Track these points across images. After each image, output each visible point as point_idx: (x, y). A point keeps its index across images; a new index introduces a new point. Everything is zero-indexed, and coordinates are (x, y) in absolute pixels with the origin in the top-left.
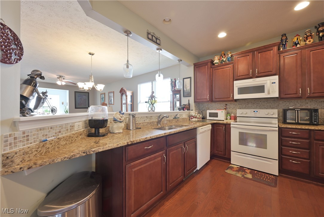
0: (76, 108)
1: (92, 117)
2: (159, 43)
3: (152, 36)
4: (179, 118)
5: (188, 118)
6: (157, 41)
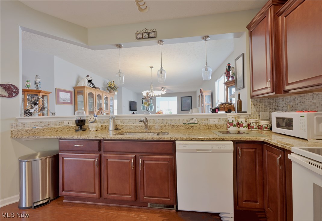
0: (182, 110)
1: (81, 118)
2: (154, 35)
3: (143, 34)
4: (197, 124)
5: (223, 125)
6: (150, 35)
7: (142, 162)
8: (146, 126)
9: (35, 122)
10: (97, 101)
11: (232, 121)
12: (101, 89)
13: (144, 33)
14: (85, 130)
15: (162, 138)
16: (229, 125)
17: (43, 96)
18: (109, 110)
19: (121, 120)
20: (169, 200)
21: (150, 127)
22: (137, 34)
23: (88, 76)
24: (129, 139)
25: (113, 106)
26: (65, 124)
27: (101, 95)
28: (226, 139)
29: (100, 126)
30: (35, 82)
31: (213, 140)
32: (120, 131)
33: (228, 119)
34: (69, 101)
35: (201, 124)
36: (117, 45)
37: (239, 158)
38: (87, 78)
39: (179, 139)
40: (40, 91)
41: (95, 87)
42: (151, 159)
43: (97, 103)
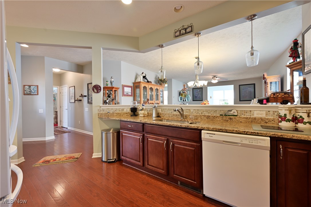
0: (240, 101)
1: (134, 107)
2: (191, 30)
3: (180, 31)
4: (236, 116)
5: (274, 119)
6: (187, 31)
7: (173, 144)
8: (182, 115)
9: (109, 109)
10: (150, 93)
11: (285, 115)
12: (153, 83)
13: (182, 29)
14: (137, 116)
15: (189, 126)
16: (280, 119)
17: (115, 91)
18: (159, 100)
19: (162, 109)
20: (196, 183)
21: (186, 116)
22: (176, 32)
23: (143, 73)
24: (163, 124)
25: (163, 97)
26: (125, 111)
27: (153, 87)
28: (261, 133)
29: (146, 113)
30: (111, 81)
31: (243, 133)
32: (160, 118)
33: (280, 111)
34: (130, 94)
35: (243, 116)
36: (159, 46)
37: (281, 158)
38: (142, 75)
39: (205, 129)
40: (113, 88)
41: (148, 82)
42: (180, 144)
43: (150, 95)
